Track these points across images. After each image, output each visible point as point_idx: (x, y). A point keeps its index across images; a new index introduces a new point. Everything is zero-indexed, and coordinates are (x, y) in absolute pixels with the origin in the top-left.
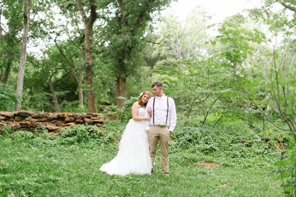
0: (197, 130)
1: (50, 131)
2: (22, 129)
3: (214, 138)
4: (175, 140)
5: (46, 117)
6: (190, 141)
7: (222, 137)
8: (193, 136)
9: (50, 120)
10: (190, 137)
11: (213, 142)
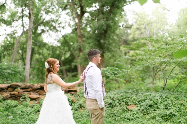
0: (157, 96)
1: (32, 99)
2: (11, 98)
3: (174, 103)
4: (137, 105)
5: (32, 88)
6: (150, 106)
7: (180, 102)
8: (154, 102)
9: (35, 90)
10: (151, 103)
11: (173, 107)
